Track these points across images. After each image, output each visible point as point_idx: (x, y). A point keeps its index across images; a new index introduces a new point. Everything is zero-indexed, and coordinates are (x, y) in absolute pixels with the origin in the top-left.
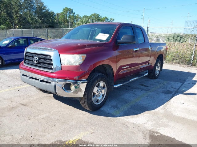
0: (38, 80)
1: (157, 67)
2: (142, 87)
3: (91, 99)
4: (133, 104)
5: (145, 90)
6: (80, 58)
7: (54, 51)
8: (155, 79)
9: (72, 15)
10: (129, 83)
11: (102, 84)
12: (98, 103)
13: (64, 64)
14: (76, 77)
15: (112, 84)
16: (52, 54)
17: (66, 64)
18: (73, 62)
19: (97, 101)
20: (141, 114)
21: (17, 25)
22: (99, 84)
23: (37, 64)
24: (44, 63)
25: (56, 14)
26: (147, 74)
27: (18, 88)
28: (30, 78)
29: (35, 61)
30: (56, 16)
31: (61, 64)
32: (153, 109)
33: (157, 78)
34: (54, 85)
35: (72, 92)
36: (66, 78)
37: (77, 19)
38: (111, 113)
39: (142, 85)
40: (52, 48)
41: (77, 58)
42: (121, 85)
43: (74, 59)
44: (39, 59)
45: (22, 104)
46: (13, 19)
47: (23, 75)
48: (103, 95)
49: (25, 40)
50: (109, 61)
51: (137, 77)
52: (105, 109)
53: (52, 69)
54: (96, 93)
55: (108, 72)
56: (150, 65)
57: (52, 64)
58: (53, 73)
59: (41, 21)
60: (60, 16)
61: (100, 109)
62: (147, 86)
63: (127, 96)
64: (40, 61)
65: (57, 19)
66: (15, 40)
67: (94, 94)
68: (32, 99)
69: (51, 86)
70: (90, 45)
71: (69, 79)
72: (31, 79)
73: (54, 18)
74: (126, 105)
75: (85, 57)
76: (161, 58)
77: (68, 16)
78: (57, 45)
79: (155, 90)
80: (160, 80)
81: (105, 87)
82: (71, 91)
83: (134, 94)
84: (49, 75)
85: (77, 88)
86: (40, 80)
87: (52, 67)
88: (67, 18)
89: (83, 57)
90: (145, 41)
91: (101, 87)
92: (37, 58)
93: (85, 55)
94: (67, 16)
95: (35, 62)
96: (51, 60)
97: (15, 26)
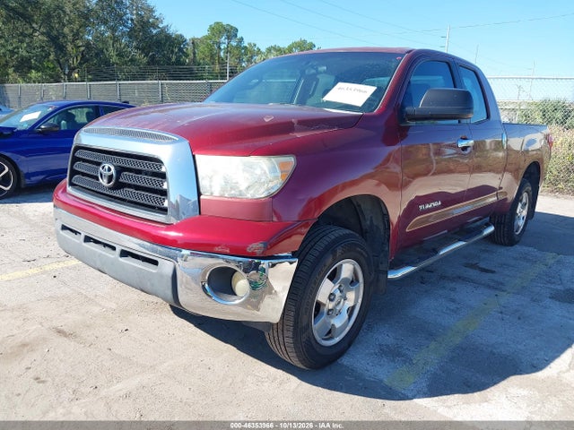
0: (114, 248)
1: (520, 205)
2: (473, 273)
3: (309, 326)
4: (458, 340)
5: (489, 287)
6: (273, 170)
7: (175, 142)
8: (512, 245)
9: (234, 43)
10: (438, 261)
11: (347, 268)
12: (331, 338)
13: (212, 194)
14: (256, 247)
15: (382, 267)
16: (168, 152)
17: (217, 193)
18: (243, 187)
19: (330, 333)
20: (496, 386)
21: (76, 70)
22: (336, 268)
23: (110, 188)
24: (137, 188)
25: (188, 41)
26: (491, 229)
27: (55, 266)
28: (88, 239)
29: (106, 180)
30: (190, 48)
31: (199, 194)
32: (536, 368)
33: (517, 243)
34: (170, 272)
35: (237, 302)
36: (217, 249)
37: (249, 55)
38: (381, 381)
39: (474, 266)
40: (165, 130)
41: (258, 172)
42: (413, 268)
43: (247, 175)
44: (120, 170)
45: (60, 332)
46: (65, 54)
47: (64, 228)
48: (351, 311)
49: (91, 110)
50: (375, 182)
51: (460, 240)
52: (356, 360)
53: (164, 211)
54: (324, 305)
55: (368, 222)
56: (501, 197)
57: (164, 193)
58: (169, 226)
59: (145, 60)
60: (201, 48)
61: (338, 360)
62: (493, 272)
63: (429, 307)
64: (121, 180)
65: (191, 56)
66: (59, 109)
67: (319, 305)
68: (96, 310)
69: (161, 276)
70: (307, 123)
71: (228, 251)
72: (91, 246)
73: (184, 53)
74: (433, 345)
75: (290, 168)
76: (532, 176)
77: (222, 47)
78: (185, 122)
79: (523, 287)
80: (530, 249)
81: (358, 281)
82: (234, 297)
83: (453, 301)
84: (154, 232)
85: (259, 288)
86: (119, 249)
87: (166, 204)
88: (222, 54)
89: (282, 165)
90: (488, 117)
91: (346, 279)
92: (112, 168)
93: (291, 160)
94: (219, 48)
95: (104, 182)
96: (163, 176)
97: (69, 75)
